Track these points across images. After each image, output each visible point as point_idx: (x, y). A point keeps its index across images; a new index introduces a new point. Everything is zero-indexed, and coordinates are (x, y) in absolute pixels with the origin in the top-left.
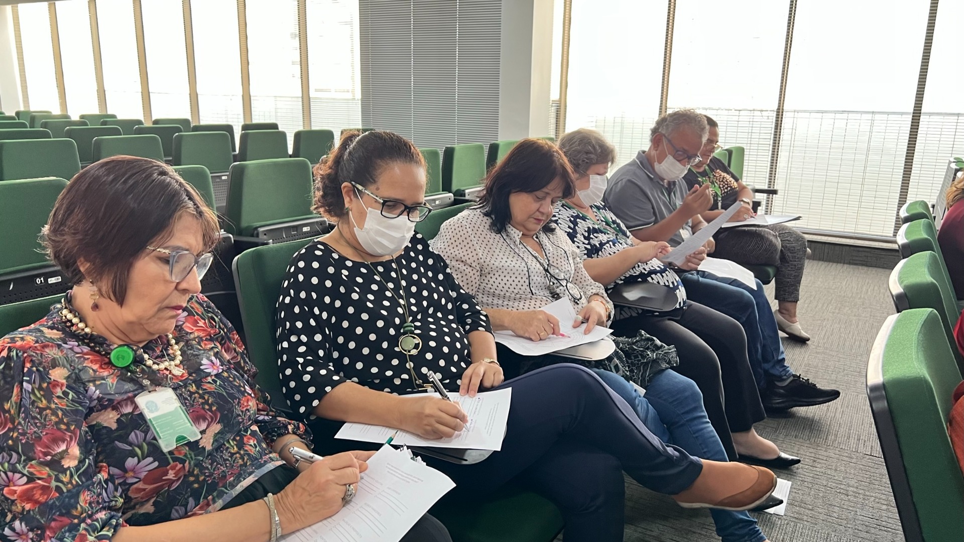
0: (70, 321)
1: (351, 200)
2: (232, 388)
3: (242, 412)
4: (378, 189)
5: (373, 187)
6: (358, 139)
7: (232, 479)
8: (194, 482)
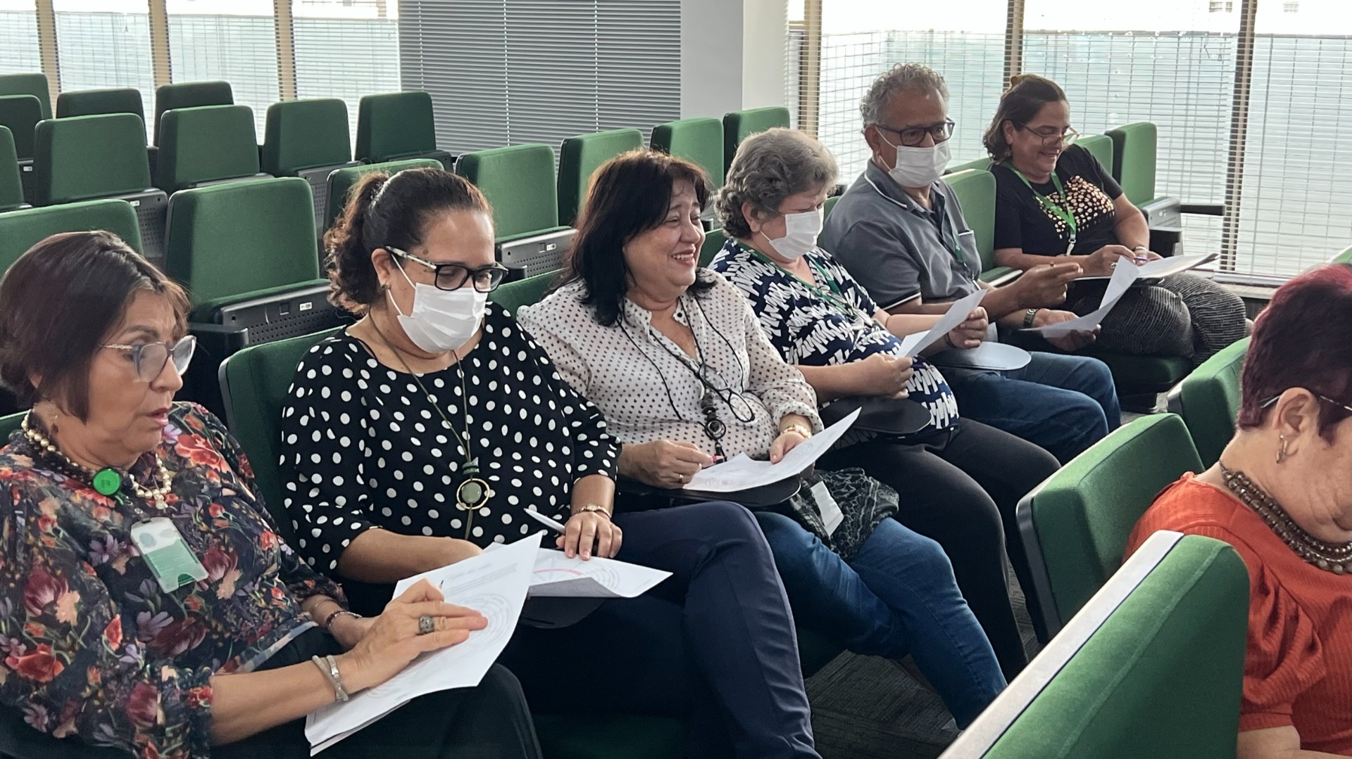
0: (38, 443)
1: (388, 273)
2: (248, 522)
3: (264, 552)
4: (426, 252)
5: (419, 250)
6: (386, 184)
7: (262, 638)
8: (217, 640)
